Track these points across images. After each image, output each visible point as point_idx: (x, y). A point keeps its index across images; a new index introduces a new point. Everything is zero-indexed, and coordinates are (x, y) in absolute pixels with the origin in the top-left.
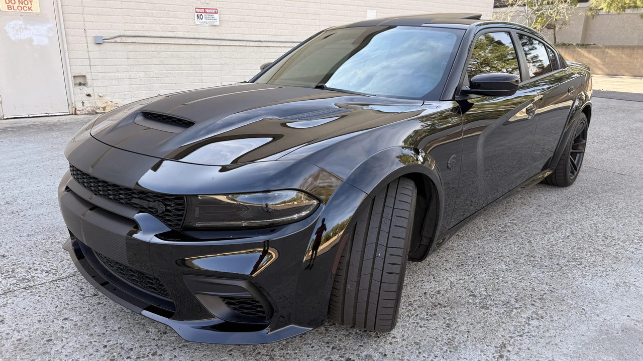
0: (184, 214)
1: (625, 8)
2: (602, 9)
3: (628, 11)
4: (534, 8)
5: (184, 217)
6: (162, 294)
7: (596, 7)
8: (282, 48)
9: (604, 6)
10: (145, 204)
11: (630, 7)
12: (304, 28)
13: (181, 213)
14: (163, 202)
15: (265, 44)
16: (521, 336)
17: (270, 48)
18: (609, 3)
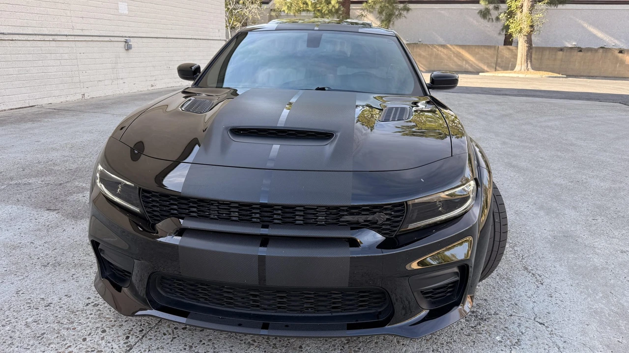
0: (403, 220)
1: (300, 11)
2: (284, 11)
3: (304, 14)
4: (229, 7)
5: (401, 223)
6: (345, 310)
7: (279, 9)
8: (31, 42)
9: (285, 8)
10: (361, 219)
11: (304, 10)
12: (54, 19)
13: (399, 219)
14: (383, 212)
15: (10, 37)
16: (523, 259)
17: (16, 42)
18: (288, 6)
